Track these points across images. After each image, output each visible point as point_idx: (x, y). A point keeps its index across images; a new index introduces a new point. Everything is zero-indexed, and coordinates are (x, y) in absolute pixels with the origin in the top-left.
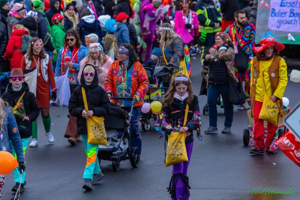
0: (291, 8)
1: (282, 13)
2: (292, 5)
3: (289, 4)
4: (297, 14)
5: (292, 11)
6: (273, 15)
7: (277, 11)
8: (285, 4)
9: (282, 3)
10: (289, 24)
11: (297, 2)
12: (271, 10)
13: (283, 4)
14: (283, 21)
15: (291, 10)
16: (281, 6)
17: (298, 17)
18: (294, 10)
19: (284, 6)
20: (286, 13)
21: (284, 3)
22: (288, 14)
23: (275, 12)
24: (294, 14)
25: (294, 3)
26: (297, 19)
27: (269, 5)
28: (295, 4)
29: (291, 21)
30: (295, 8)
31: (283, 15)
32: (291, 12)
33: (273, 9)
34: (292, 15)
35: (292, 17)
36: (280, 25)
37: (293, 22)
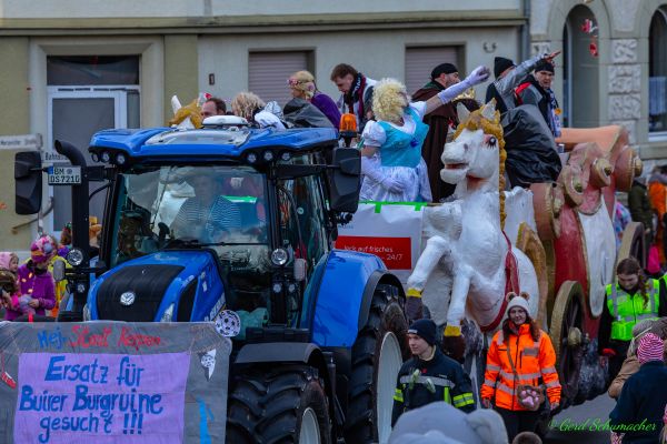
0: (78, 382)
1: (53, 400)
2: (79, 375)
3: (73, 370)
4: (97, 398)
5: (82, 390)
6: (27, 404)
7: (38, 392)
8: (62, 372)
9: (51, 368)
10: (74, 429)
11: (95, 366)
12: (20, 390)
13: (54, 373)
14: (56, 422)
15: (78, 388)
16: (49, 377)
17: (100, 410)
18: (86, 388)
19: (58, 377)
20: (64, 398)
21: (60, 368)
22: (70, 402)
23: (32, 397)
24: (87, 400)
25: (87, 367)
26: (96, 414)
27: (15, 376)
28: (91, 369)
29: (80, 422)
30: (89, 384)
31: (55, 405)
32: (79, 396)
33: (27, 388)
34: (81, 403)
35: (82, 408)
36: (48, 433)
37: (86, 424)
